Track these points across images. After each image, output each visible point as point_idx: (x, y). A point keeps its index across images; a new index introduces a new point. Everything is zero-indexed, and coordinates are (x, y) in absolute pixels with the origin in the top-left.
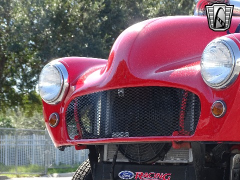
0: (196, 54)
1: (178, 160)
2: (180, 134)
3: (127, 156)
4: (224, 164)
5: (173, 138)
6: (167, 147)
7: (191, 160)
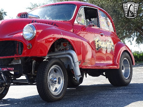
1: (16, 64)
4: (30, 64)
6: (12, 59)
7: (20, 63)
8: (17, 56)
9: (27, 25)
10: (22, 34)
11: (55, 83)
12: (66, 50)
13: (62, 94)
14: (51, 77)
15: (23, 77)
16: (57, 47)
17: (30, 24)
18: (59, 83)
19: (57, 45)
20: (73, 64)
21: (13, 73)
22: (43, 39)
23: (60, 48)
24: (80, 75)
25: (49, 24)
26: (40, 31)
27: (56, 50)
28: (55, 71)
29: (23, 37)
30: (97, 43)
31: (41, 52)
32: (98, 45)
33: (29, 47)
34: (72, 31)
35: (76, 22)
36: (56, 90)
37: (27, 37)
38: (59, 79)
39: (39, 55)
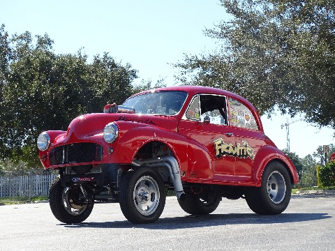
0: (101, 129)
1: (96, 172)
2: (96, 161)
3: (75, 171)
5: (93, 163)
6: (91, 167)
7: (101, 172)
8: (96, 163)
10: (102, 135)
11: (147, 200)
14: (139, 192)
16: (155, 153)
17: (112, 123)
18: (152, 199)
20: (172, 175)
22: (130, 141)
23: (159, 153)
24: (182, 191)
26: (125, 132)
28: (147, 184)
30: (217, 148)
31: (126, 159)
32: (220, 150)
35: (184, 118)
37: (107, 139)
38: (153, 195)
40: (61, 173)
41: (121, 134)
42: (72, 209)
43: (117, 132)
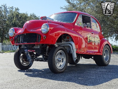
1: (37, 48)
2: (37, 42)
3: (26, 47)
4: (45, 48)
6: (34, 45)
7: (39, 48)
9: (44, 24)
10: (41, 30)
11: (60, 62)
12: (68, 41)
13: (64, 69)
14: (57, 58)
15: (41, 57)
16: (63, 39)
17: (46, 24)
18: (63, 62)
19: (63, 38)
20: (72, 50)
21: (35, 53)
22: (54, 33)
23: (65, 39)
24: (76, 58)
25: (59, 24)
26: (52, 28)
27: (62, 41)
28: (61, 54)
29: (41, 31)
30: (89, 38)
31: (52, 42)
32: (89, 39)
33: (45, 37)
34: (73, 29)
35: (76, 24)
36: (60, 66)
37: (43, 32)
38: (63, 59)
39: (50, 43)
40: (20, 47)
41: (50, 29)
42: (24, 63)
43: (49, 28)
